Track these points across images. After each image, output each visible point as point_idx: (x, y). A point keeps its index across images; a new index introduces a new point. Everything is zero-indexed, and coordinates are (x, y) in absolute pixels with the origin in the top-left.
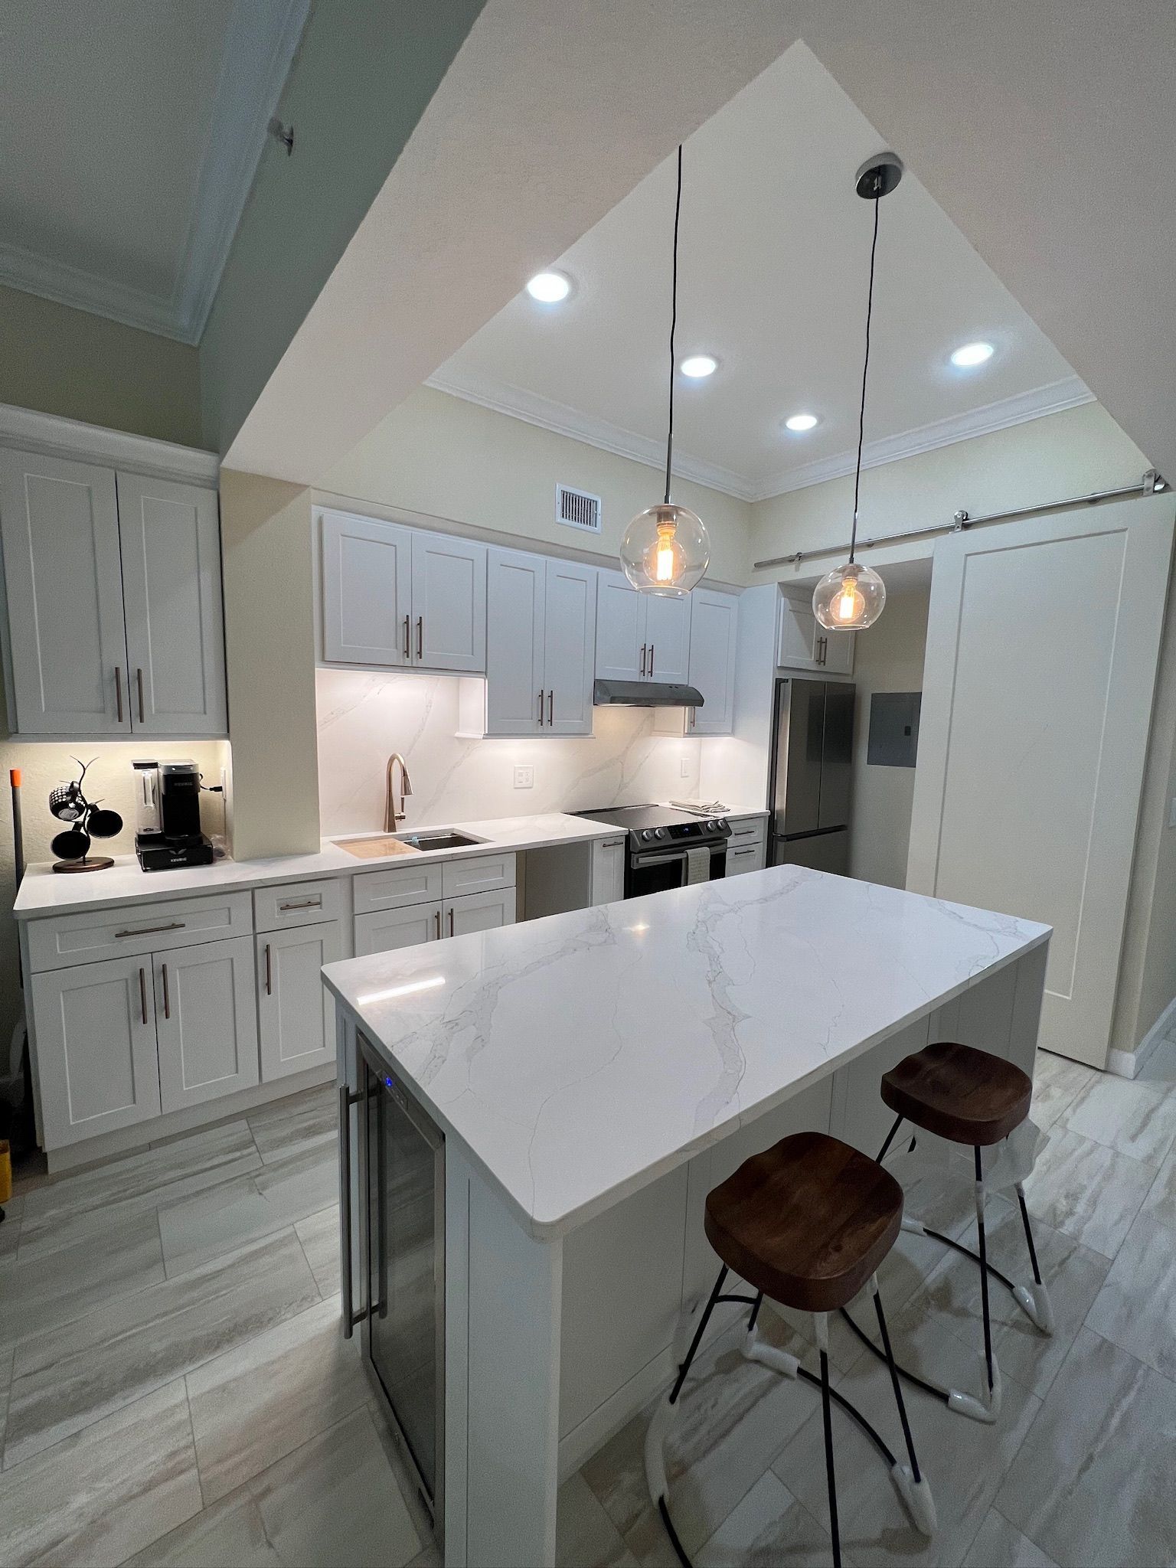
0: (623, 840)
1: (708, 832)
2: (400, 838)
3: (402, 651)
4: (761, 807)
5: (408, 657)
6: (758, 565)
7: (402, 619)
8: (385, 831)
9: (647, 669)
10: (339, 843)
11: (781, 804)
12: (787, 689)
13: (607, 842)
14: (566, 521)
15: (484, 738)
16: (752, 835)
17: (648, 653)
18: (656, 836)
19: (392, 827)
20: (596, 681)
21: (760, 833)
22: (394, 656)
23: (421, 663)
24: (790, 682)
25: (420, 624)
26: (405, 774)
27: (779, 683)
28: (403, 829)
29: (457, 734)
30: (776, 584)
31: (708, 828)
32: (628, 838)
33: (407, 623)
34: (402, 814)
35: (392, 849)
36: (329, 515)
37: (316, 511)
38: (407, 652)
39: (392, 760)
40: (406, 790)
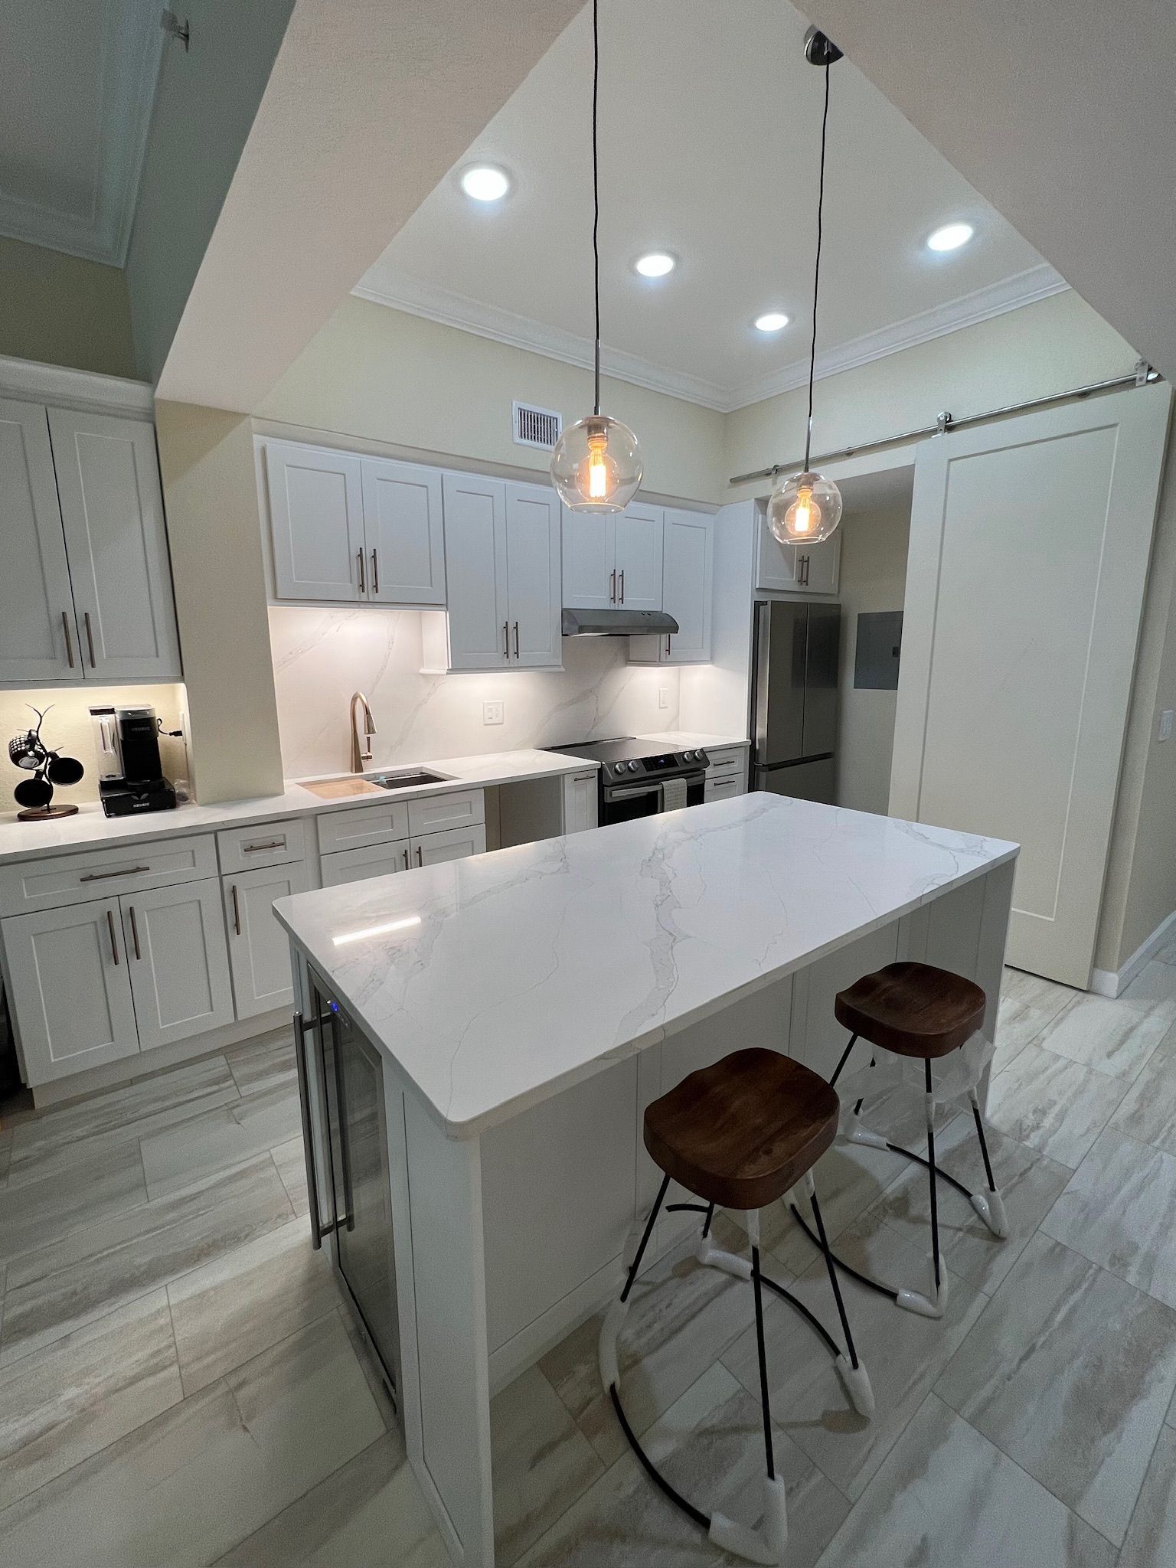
0: (596, 774)
1: (685, 764)
2: (368, 778)
3: (357, 586)
4: (741, 736)
5: (363, 591)
6: (735, 481)
7: (355, 552)
8: (352, 771)
9: (617, 596)
10: (303, 785)
11: (761, 732)
12: (766, 612)
13: (579, 776)
14: (525, 441)
15: (447, 674)
16: (732, 765)
17: (617, 578)
18: (629, 768)
19: (359, 768)
20: (563, 610)
21: (741, 764)
22: (351, 591)
23: (377, 597)
24: (769, 604)
25: (374, 557)
26: (367, 712)
27: (757, 606)
28: (370, 769)
29: (422, 671)
30: (753, 500)
31: (684, 759)
32: (600, 771)
33: (361, 555)
34: (369, 754)
35: (360, 789)
36: (272, 444)
37: (258, 441)
38: (362, 586)
39: (354, 699)
40: (370, 729)
